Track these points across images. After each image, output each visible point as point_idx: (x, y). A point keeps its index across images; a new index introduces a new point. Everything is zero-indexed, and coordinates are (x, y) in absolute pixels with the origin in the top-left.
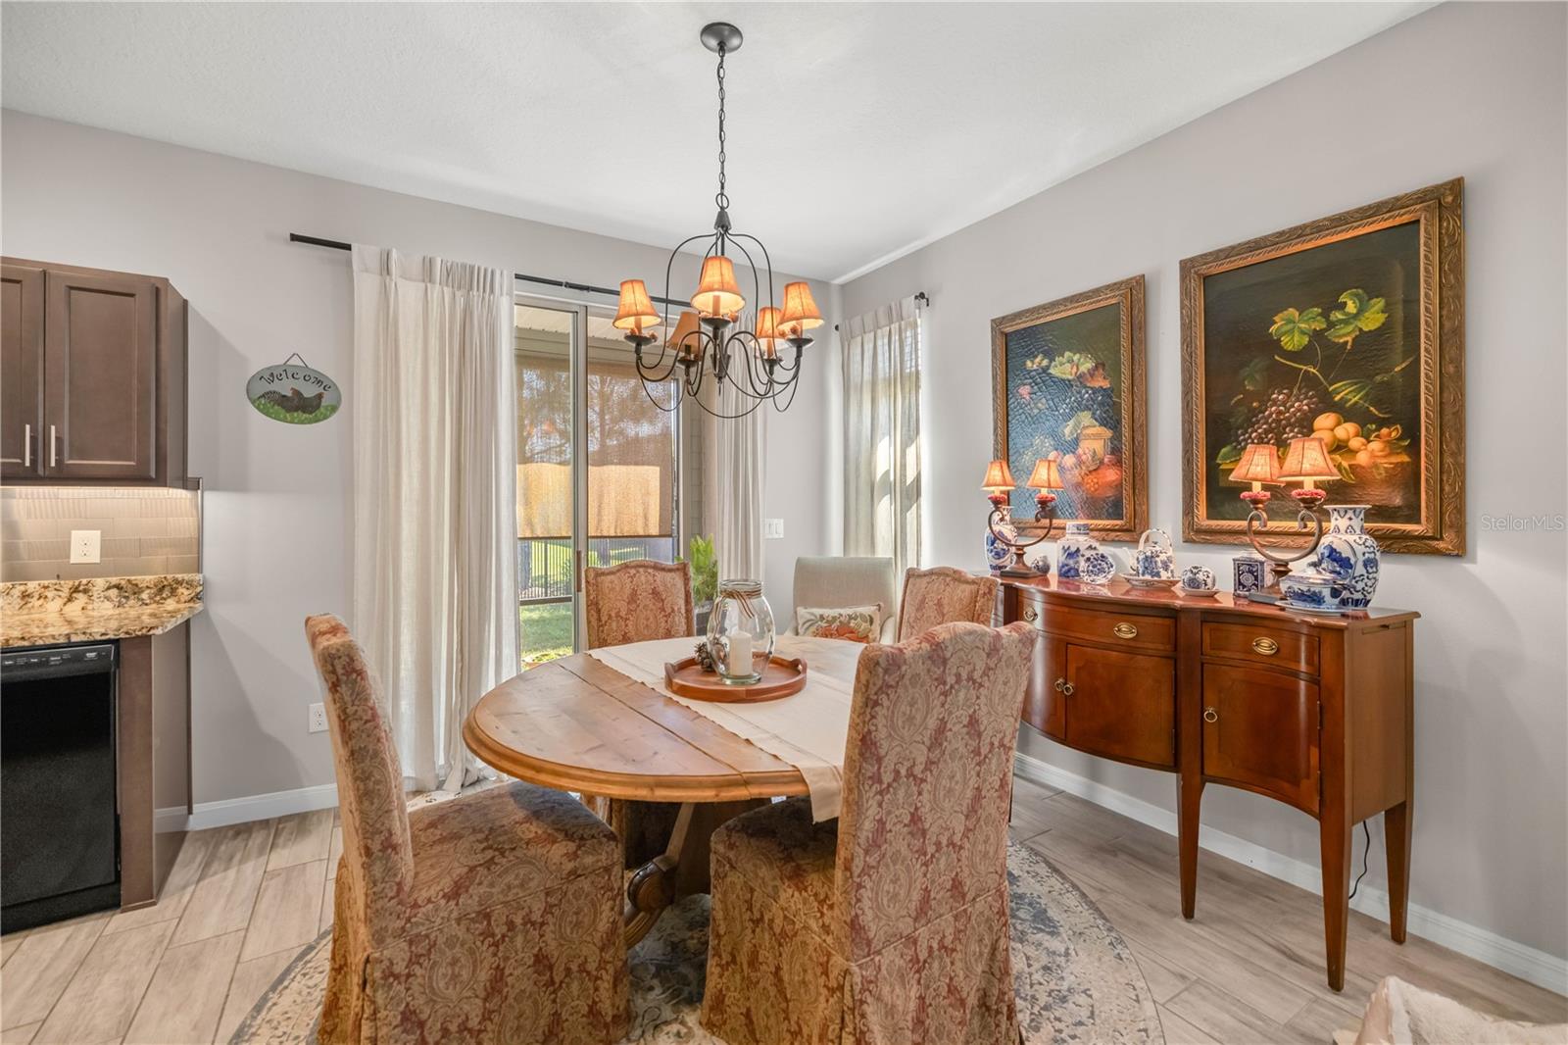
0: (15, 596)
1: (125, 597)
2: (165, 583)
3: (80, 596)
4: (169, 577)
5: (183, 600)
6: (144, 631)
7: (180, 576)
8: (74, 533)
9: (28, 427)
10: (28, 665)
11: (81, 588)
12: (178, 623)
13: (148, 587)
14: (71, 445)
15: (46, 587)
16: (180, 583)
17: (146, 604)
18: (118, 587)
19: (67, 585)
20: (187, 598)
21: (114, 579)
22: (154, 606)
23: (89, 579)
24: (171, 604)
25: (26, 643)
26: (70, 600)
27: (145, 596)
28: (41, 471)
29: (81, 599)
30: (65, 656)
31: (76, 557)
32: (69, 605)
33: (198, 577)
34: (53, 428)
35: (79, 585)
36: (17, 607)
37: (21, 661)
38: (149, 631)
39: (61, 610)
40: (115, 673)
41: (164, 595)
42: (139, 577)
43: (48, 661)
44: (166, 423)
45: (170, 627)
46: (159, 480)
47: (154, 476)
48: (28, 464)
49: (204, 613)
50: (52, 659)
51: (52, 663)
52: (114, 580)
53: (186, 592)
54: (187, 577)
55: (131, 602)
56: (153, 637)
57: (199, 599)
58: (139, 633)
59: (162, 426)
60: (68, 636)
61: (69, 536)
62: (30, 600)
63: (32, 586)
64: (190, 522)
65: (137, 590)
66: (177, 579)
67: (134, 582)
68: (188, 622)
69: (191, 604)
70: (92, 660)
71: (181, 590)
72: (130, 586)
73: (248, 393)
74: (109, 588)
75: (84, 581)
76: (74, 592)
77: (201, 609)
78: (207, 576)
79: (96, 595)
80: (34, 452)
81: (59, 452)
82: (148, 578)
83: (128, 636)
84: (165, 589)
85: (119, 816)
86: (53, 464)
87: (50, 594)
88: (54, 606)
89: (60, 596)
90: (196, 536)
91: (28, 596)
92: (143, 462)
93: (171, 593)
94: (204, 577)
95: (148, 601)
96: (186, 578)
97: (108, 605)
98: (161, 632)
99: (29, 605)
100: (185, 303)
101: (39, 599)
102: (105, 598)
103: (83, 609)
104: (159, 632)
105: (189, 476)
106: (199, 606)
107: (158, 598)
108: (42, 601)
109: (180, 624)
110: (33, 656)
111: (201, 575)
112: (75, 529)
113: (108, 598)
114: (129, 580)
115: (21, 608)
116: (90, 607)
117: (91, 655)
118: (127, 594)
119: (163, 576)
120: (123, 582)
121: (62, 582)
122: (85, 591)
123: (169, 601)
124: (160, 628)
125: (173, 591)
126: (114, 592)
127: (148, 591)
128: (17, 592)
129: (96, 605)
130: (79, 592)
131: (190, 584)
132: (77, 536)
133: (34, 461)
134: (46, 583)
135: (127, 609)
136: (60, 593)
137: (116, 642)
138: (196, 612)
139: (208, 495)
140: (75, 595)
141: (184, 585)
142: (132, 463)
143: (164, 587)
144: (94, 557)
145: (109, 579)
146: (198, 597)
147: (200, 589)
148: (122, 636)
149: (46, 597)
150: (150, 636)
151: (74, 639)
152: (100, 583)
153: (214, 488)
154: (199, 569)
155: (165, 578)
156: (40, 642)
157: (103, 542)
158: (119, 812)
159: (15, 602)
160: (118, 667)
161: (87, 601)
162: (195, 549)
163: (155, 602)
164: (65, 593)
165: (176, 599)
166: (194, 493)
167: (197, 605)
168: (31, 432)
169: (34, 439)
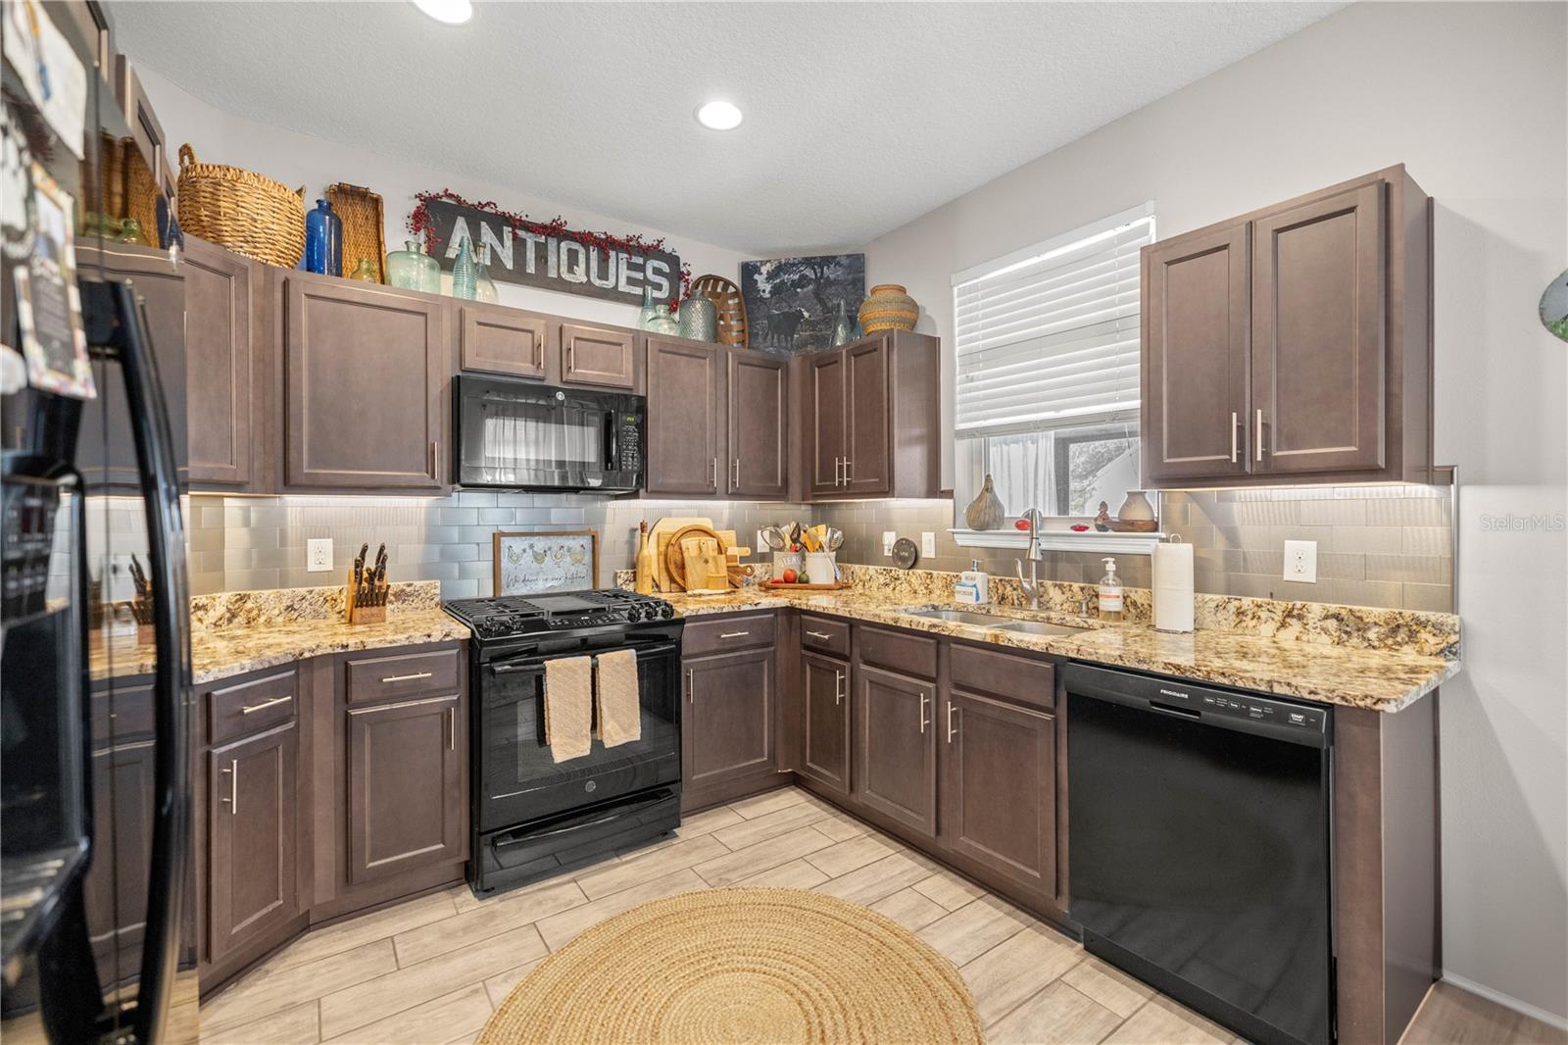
0: (1231, 612)
1: (1346, 632)
2: (1401, 622)
3: (1294, 621)
4: (1407, 613)
5: (1427, 650)
6: (1369, 702)
7: (1422, 615)
8: (1287, 543)
9: (1234, 414)
10: (1227, 710)
11: (1295, 612)
12: (1422, 695)
13: (1376, 624)
14: (1279, 432)
15: (1259, 606)
16: (1423, 624)
17: (1374, 647)
18: (1337, 617)
19: (1281, 606)
20: (1434, 649)
21: (1334, 606)
22: (1385, 651)
23: (1304, 603)
24: (1409, 655)
25: (1226, 681)
26: (1283, 625)
27: (1372, 635)
28: (1248, 468)
29: (1295, 626)
30: (1268, 710)
31: (1289, 575)
32: (1282, 630)
33: (1451, 619)
34: (1259, 412)
35: (1293, 609)
36: (1233, 624)
37: (1222, 702)
38: (1375, 704)
39: (1274, 636)
40: (1328, 750)
41: (1399, 639)
42: (1364, 608)
43: (1248, 711)
44: (1401, 383)
45: (1408, 701)
46: (1390, 471)
47: (1384, 466)
48: (1234, 460)
49: (1463, 677)
50: (1252, 709)
51: (1252, 715)
52: (1333, 608)
53: (1432, 640)
54: (1434, 616)
55: (1355, 641)
56: (1381, 713)
57: (1455, 654)
58: (1361, 704)
59: (1395, 389)
60: (1270, 683)
61: (1283, 547)
62: (1244, 618)
63: (1247, 602)
64: (1437, 535)
65: (1362, 627)
66: (1418, 619)
67: (1359, 614)
68: (1435, 693)
69: (1441, 661)
70: (1296, 725)
71: (1424, 635)
72: (1352, 618)
73: (1541, 314)
74: (1326, 617)
75: (1299, 604)
76: (1288, 616)
77: (1456, 670)
78: (1463, 617)
79: (1311, 622)
80: (1241, 446)
81: (1266, 443)
82: (1376, 610)
83: (1344, 703)
84: (1400, 631)
85: (1335, 959)
86: (1259, 458)
87: (1264, 615)
88: (1268, 629)
89: (1273, 619)
90: (1448, 556)
91: (1243, 613)
92: (1368, 444)
93: (1410, 637)
94: (1461, 619)
95: (1376, 644)
96: (1433, 618)
97: (1325, 638)
98: (1395, 710)
99: (1244, 624)
100: (1430, 202)
101: (1252, 619)
102: (1322, 629)
103: (1297, 639)
104: (1391, 708)
105: (1436, 464)
106: (1453, 666)
107: (1390, 642)
108: (1255, 621)
109: (1425, 696)
110: (1235, 700)
111: (1455, 616)
112: (1289, 539)
113: (1325, 631)
114: (1350, 610)
115: (1236, 626)
116: (1305, 638)
117: (1298, 718)
118: (1348, 629)
119: (1397, 611)
120: (1344, 613)
121: (1275, 602)
122: (1300, 617)
123: (1406, 648)
124: (1393, 703)
125: (1412, 636)
126: (1332, 624)
127: (1376, 629)
128: (1232, 607)
129: (1311, 637)
130: (1293, 617)
131: (1438, 629)
132: (1291, 546)
133: (1241, 456)
134: (1259, 600)
135: (1349, 649)
136: (1273, 615)
137: (1329, 707)
138: (1450, 675)
139: (1467, 493)
140: (1288, 620)
141: (1429, 628)
142: (1353, 449)
143: (1398, 626)
144: (1310, 575)
145: (1327, 605)
146: (1449, 651)
147: (1453, 638)
148: (1337, 701)
149: (1259, 618)
150: (1378, 712)
151: (1278, 690)
152: (1316, 609)
153: (1480, 480)
154: (1453, 607)
155: (1400, 613)
156: (1240, 684)
157: (1319, 556)
158: (1334, 954)
159: (1231, 618)
160: (1333, 743)
161: (1302, 629)
162: (1446, 575)
163: (1386, 645)
164: (1278, 616)
165: (1417, 647)
166: (1443, 489)
167: (1450, 664)
168: (1238, 421)
169: (1240, 428)
